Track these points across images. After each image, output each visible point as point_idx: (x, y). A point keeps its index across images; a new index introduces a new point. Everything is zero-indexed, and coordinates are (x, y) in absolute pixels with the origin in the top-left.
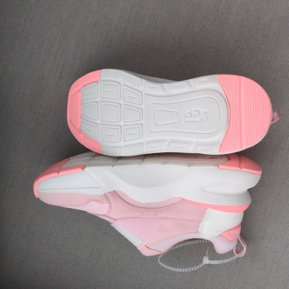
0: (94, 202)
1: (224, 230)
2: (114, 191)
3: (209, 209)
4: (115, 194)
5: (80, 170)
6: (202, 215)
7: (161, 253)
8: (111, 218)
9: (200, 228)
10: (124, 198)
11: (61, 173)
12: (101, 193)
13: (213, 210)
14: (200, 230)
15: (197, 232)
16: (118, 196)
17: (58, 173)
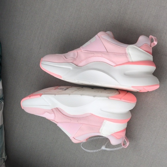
0: (47, 113)
1: (114, 132)
2: (57, 108)
3: (105, 120)
4: (57, 109)
5: (39, 96)
6: (102, 123)
7: (81, 142)
8: (56, 122)
9: (100, 130)
10: (62, 112)
11: (31, 97)
12: (50, 109)
13: (107, 121)
14: (100, 131)
15: (99, 132)
16: (59, 110)
17: (30, 97)
